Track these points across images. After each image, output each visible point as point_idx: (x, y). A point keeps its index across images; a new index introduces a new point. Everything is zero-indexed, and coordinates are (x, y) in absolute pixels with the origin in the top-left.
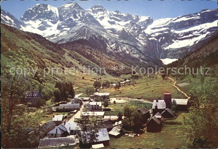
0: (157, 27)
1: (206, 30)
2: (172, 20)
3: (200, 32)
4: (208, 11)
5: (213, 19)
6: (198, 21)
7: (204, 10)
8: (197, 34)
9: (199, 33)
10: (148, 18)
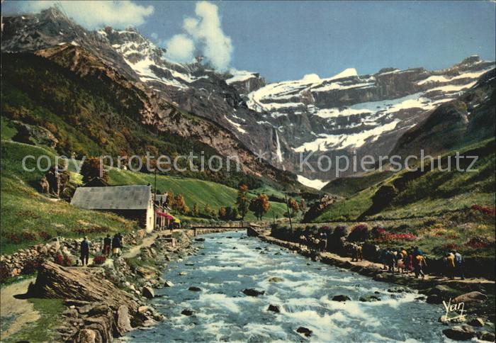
0: (276, 98)
1: (390, 116)
2: (312, 86)
3: (377, 118)
4: (395, 72)
5: (406, 92)
6: (371, 94)
7: (387, 70)
8: (370, 122)
9: (375, 121)
10: (254, 76)
